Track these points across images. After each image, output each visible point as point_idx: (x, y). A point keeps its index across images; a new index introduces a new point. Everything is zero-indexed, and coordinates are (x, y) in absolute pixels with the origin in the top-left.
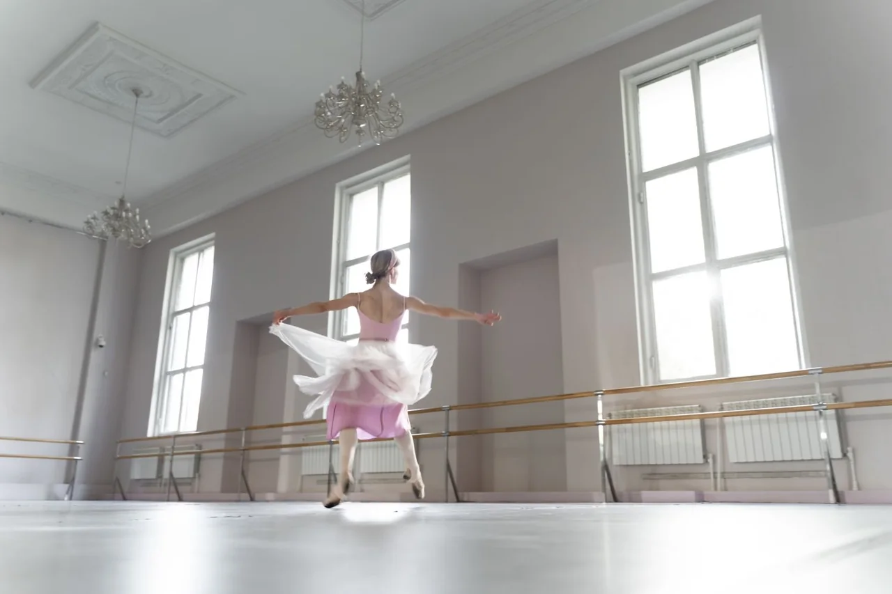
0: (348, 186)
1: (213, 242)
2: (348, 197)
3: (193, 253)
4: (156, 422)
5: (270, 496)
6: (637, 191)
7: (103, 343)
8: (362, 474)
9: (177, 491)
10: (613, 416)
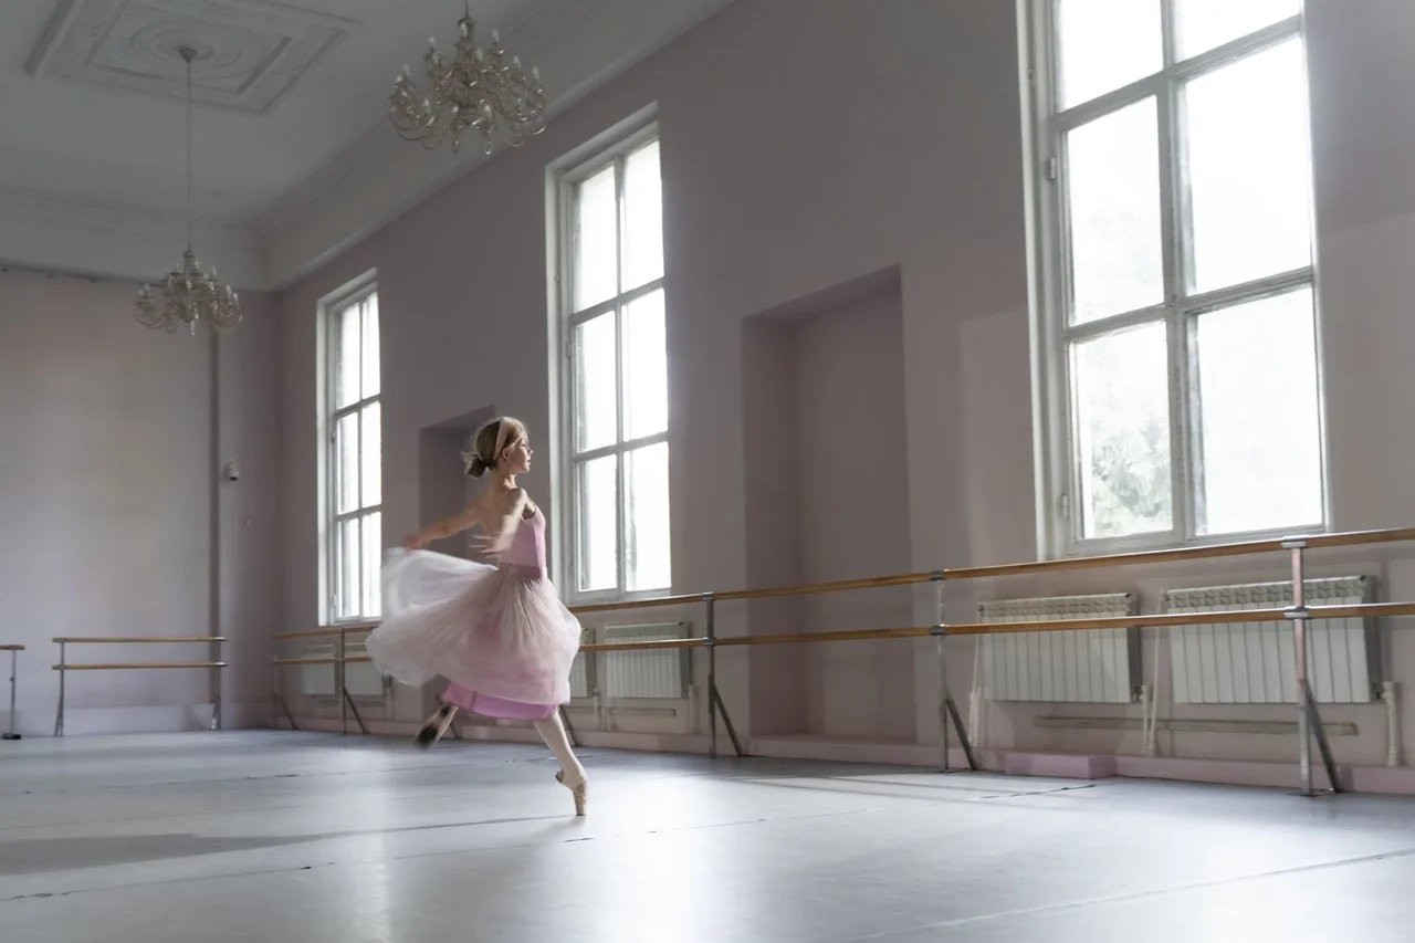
0: (568, 168)
1: (374, 285)
2: (570, 188)
3: (351, 304)
4: (330, 602)
6: (1044, 155)
7: (236, 473)
8: (613, 699)
9: (358, 719)
10: (986, 612)
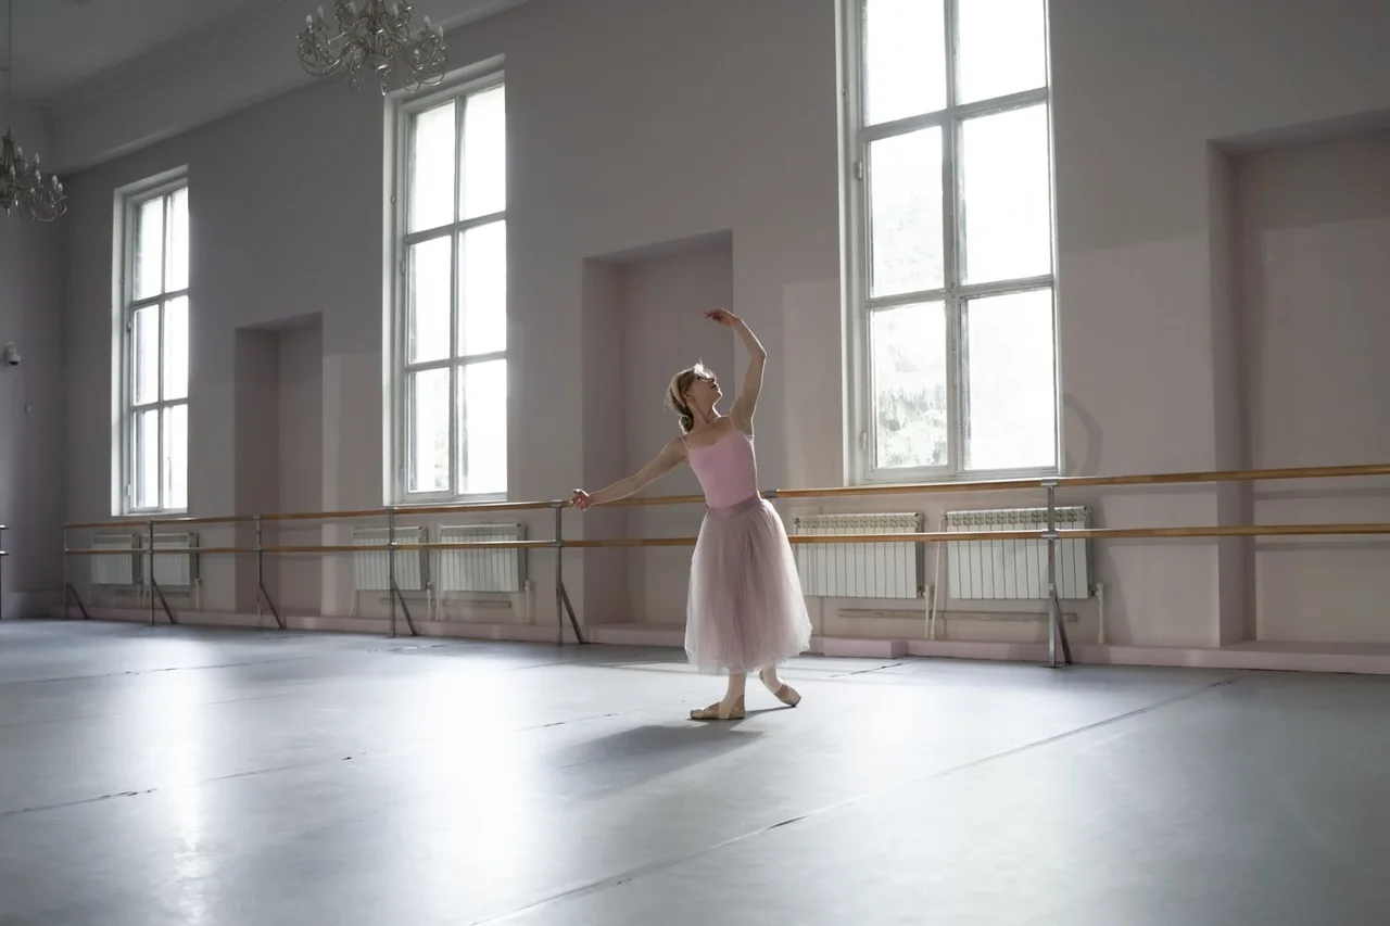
0: (407, 100)
1: (185, 180)
2: (407, 117)
3: (154, 197)
4: (123, 491)
5: (309, 622)
6: (853, 159)
7: (17, 358)
8: (447, 592)
9: (166, 608)
10: (801, 524)
